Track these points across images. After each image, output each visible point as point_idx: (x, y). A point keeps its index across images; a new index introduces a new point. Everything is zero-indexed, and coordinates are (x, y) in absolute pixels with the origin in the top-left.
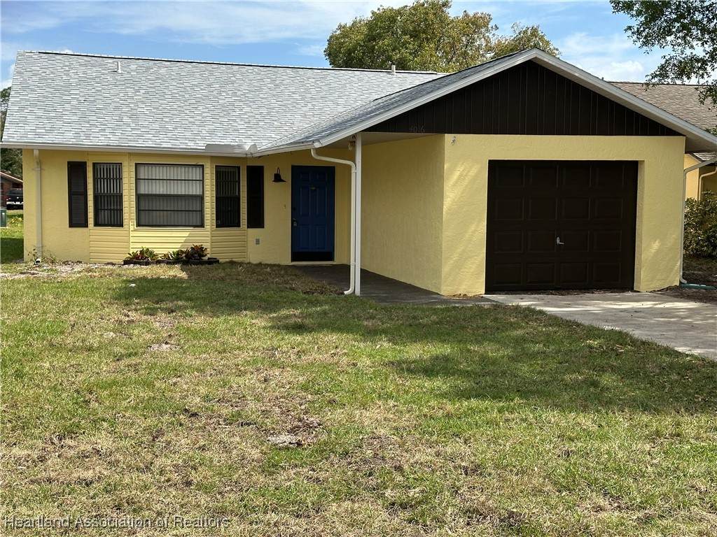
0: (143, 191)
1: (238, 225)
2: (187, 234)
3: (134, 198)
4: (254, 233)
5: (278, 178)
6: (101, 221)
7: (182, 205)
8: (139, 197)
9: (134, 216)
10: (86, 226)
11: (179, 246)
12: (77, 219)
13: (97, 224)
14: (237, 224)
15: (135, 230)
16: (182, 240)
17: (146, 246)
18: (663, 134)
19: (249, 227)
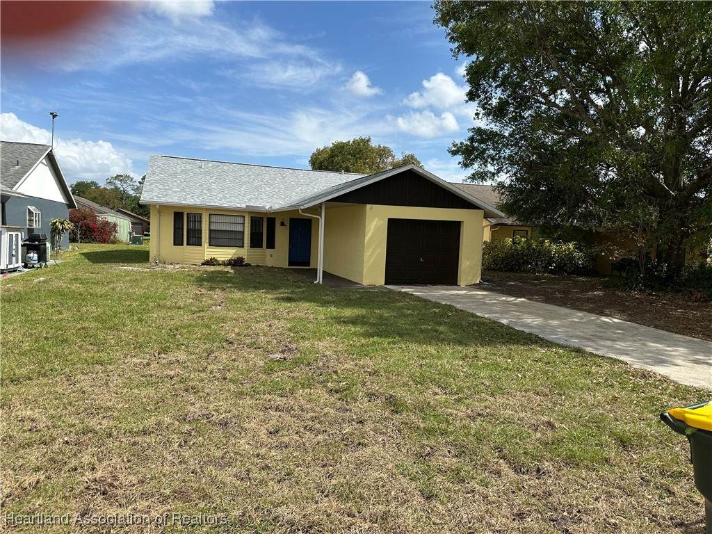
0: (212, 228)
2: (234, 251)
3: (208, 231)
5: (282, 224)
7: (233, 236)
8: (210, 231)
9: (207, 240)
10: (182, 245)
11: (230, 256)
14: (261, 247)
17: (213, 256)
19: (267, 248)
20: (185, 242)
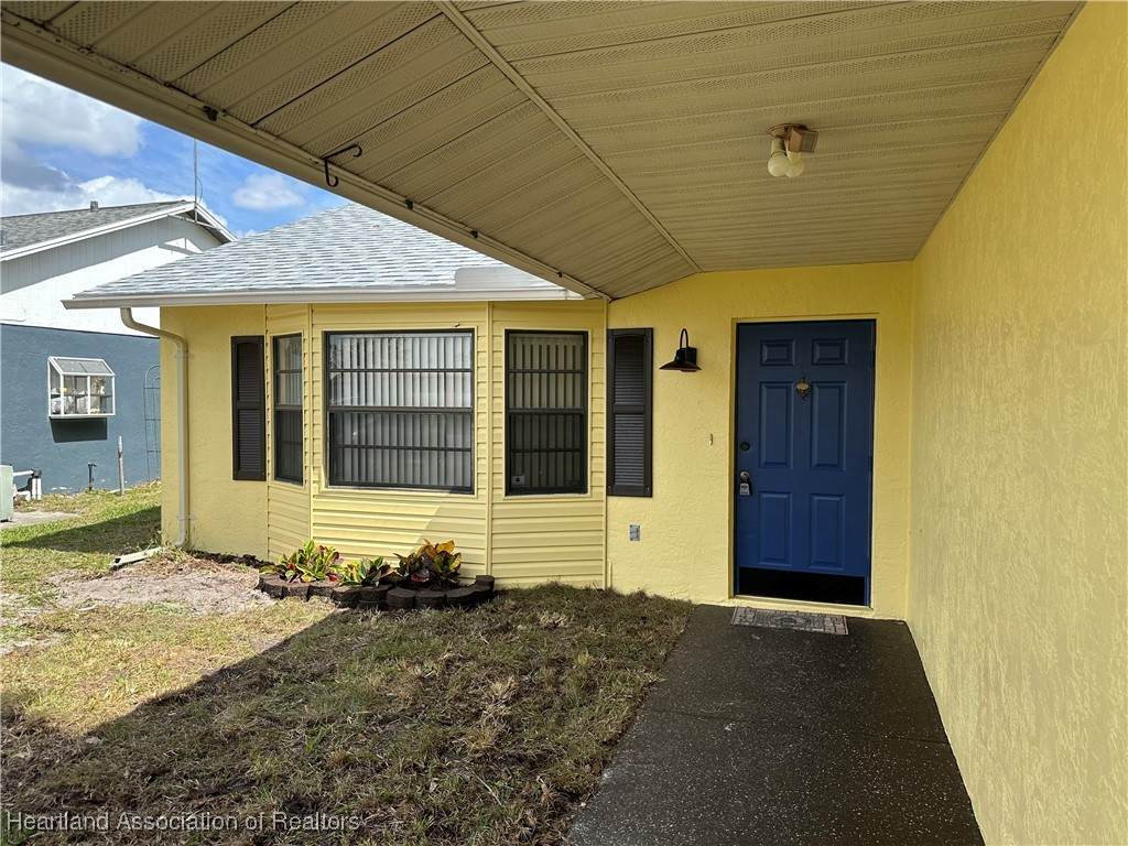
0: (336, 400)
1: (580, 486)
3: (319, 418)
4: (625, 508)
5: (686, 360)
6: (283, 466)
10: (264, 479)
12: (246, 466)
13: (279, 476)
15: (321, 495)
16: (423, 523)
19: (610, 493)
20: (270, 468)
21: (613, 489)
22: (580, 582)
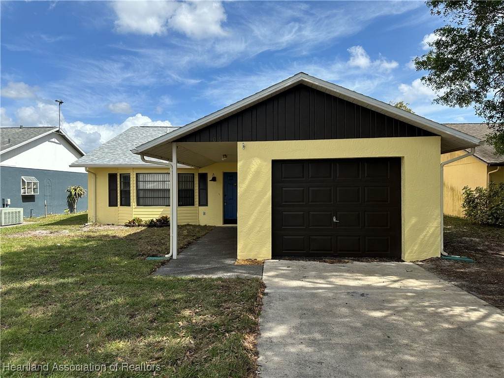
0: (141, 187)
1: (193, 204)
2: (162, 210)
3: (135, 191)
4: (202, 209)
5: (214, 179)
6: (123, 203)
8: (138, 190)
9: (135, 200)
10: (117, 206)
11: (158, 216)
12: (112, 203)
13: (121, 205)
15: (135, 208)
16: (160, 213)
17: (138, 216)
18: (419, 135)
19: (199, 206)
20: (119, 203)
21: (200, 205)
22: (193, 224)
